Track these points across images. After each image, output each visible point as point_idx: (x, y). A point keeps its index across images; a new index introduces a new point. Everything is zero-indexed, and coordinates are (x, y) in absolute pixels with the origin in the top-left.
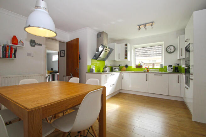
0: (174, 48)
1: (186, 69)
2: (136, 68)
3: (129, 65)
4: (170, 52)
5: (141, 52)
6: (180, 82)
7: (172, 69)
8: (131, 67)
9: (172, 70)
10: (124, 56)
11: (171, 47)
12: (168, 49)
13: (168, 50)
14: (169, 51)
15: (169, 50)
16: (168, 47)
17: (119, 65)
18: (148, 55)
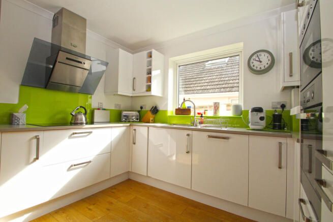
0: (270, 58)
1: (303, 121)
2: (177, 114)
3: (161, 108)
4: (258, 69)
5: (217, 83)
6: (283, 164)
7: (262, 119)
8: (165, 111)
9: (263, 123)
10: (145, 84)
11: (263, 54)
12: (252, 61)
13: (252, 65)
14: (255, 68)
15: (256, 64)
16: (254, 57)
17: (141, 108)
18: (228, 89)
